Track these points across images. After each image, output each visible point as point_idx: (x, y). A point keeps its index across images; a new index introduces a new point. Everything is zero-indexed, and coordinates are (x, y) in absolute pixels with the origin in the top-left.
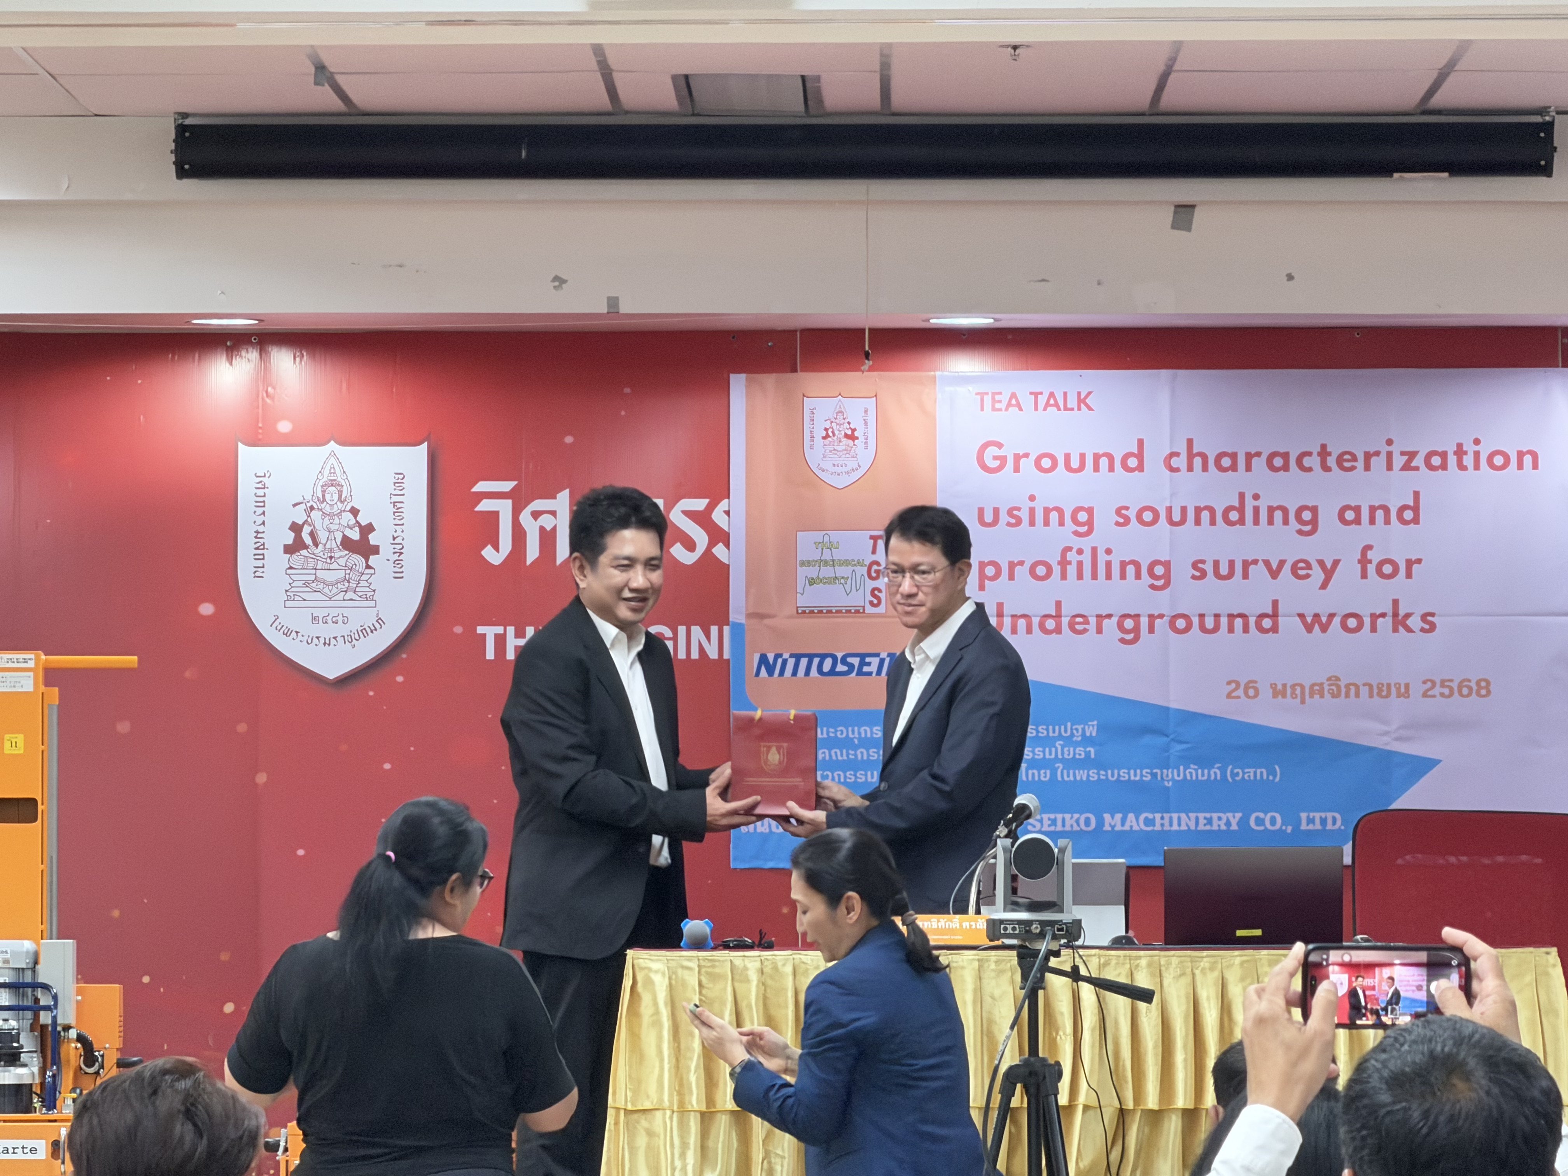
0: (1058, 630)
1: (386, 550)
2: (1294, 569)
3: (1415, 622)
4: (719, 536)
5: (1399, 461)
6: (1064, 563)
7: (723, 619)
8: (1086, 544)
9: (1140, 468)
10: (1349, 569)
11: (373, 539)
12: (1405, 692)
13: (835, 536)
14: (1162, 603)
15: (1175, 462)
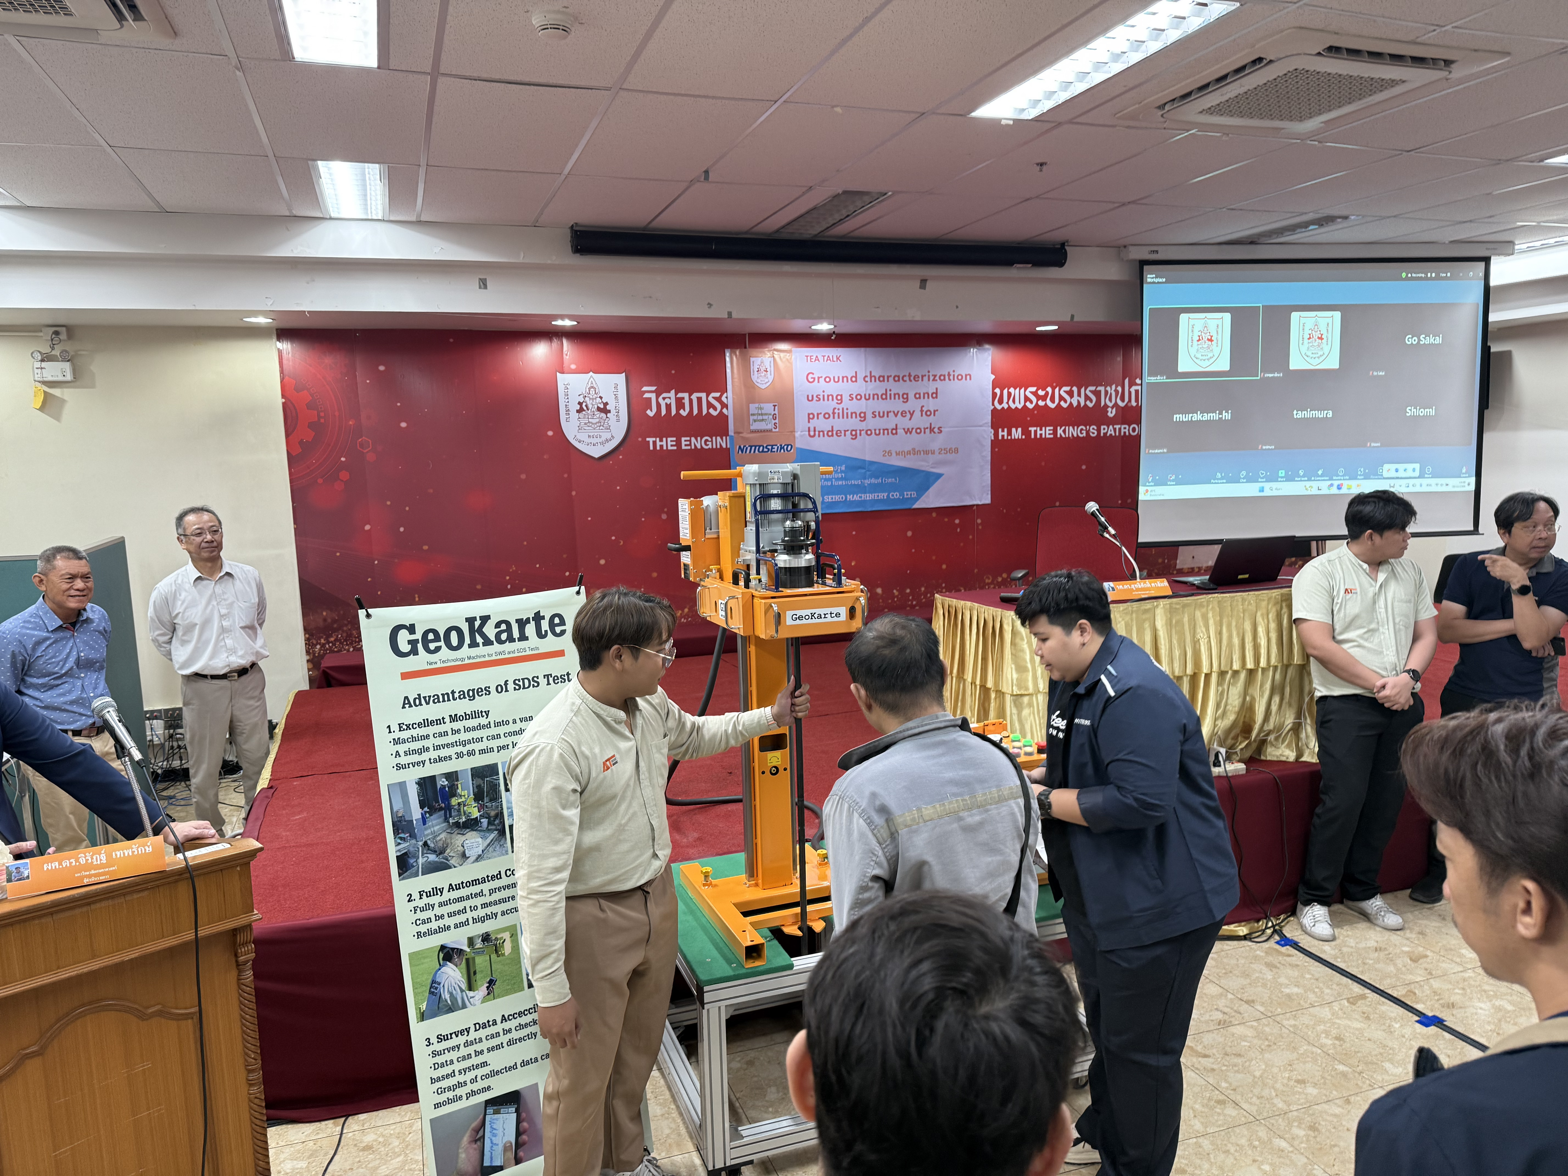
0: (832, 435)
1: (613, 411)
2: (902, 414)
3: (936, 430)
4: (724, 406)
5: (931, 378)
6: (834, 413)
7: (726, 434)
8: (840, 407)
9: (856, 381)
10: (917, 414)
11: (608, 407)
12: (933, 453)
13: (762, 405)
14: (863, 426)
15: (867, 379)
